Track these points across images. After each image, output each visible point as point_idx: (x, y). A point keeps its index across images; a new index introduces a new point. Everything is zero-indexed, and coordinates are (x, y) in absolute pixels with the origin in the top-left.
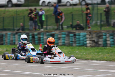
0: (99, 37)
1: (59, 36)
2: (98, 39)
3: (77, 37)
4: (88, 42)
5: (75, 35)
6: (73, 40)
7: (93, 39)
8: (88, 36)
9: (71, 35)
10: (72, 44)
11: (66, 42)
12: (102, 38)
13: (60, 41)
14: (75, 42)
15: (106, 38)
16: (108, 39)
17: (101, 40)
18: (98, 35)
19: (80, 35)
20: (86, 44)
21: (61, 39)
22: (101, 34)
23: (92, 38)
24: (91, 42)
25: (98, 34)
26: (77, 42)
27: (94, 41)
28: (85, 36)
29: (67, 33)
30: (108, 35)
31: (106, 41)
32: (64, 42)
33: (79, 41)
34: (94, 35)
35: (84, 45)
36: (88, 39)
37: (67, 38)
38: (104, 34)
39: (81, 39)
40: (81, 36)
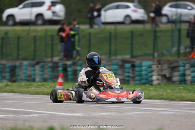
0: (174, 69)
2: (171, 73)
3: (137, 69)
4: (154, 78)
5: (133, 66)
6: (131, 75)
7: (164, 73)
8: (154, 67)
9: (128, 65)
10: (128, 81)
11: (119, 77)
12: (179, 71)
14: (133, 78)
15: (185, 70)
16: (188, 72)
17: (176, 74)
18: (172, 65)
19: (141, 66)
20: (152, 81)
22: (176, 65)
23: (162, 70)
24: (160, 77)
25: (171, 63)
26: (137, 78)
27: (164, 76)
29: (120, 63)
30: (187, 66)
31: (184, 75)
33: (140, 75)
34: (165, 66)
35: (149, 82)
36: (155, 73)
37: (120, 72)
38: (181, 63)
39: (144, 73)
40: (144, 68)
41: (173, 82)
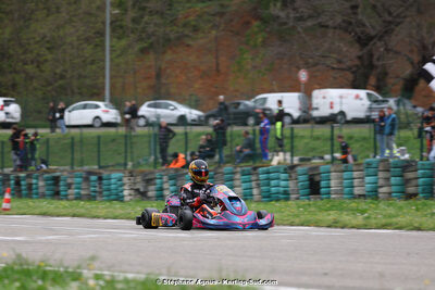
0: (149, 181)
1: (69, 181)
2: (146, 187)
3: (104, 182)
4: (126, 193)
5: (100, 179)
6: (97, 189)
7: (137, 187)
8: (125, 180)
9: (93, 178)
10: (95, 197)
11: (83, 192)
12: (155, 184)
13: (70, 191)
14: (100, 193)
15: (162, 183)
16: (166, 186)
17: (152, 187)
18: (147, 178)
19: (110, 179)
20: (123, 197)
21: (73, 186)
22: (150, 177)
23: (135, 183)
24: (132, 192)
25: (146, 175)
26: (105, 193)
27: (137, 190)
28: (120, 180)
29: (84, 175)
30: (165, 179)
31: (161, 189)
32: (79, 194)
33: (109, 190)
34: (139, 179)
35: (120, 199)
36: (126, 187)
37: (84, 186)
38: (157, 175)
39: (113, 186)
40: (113, 181)
41: (149, 198)
